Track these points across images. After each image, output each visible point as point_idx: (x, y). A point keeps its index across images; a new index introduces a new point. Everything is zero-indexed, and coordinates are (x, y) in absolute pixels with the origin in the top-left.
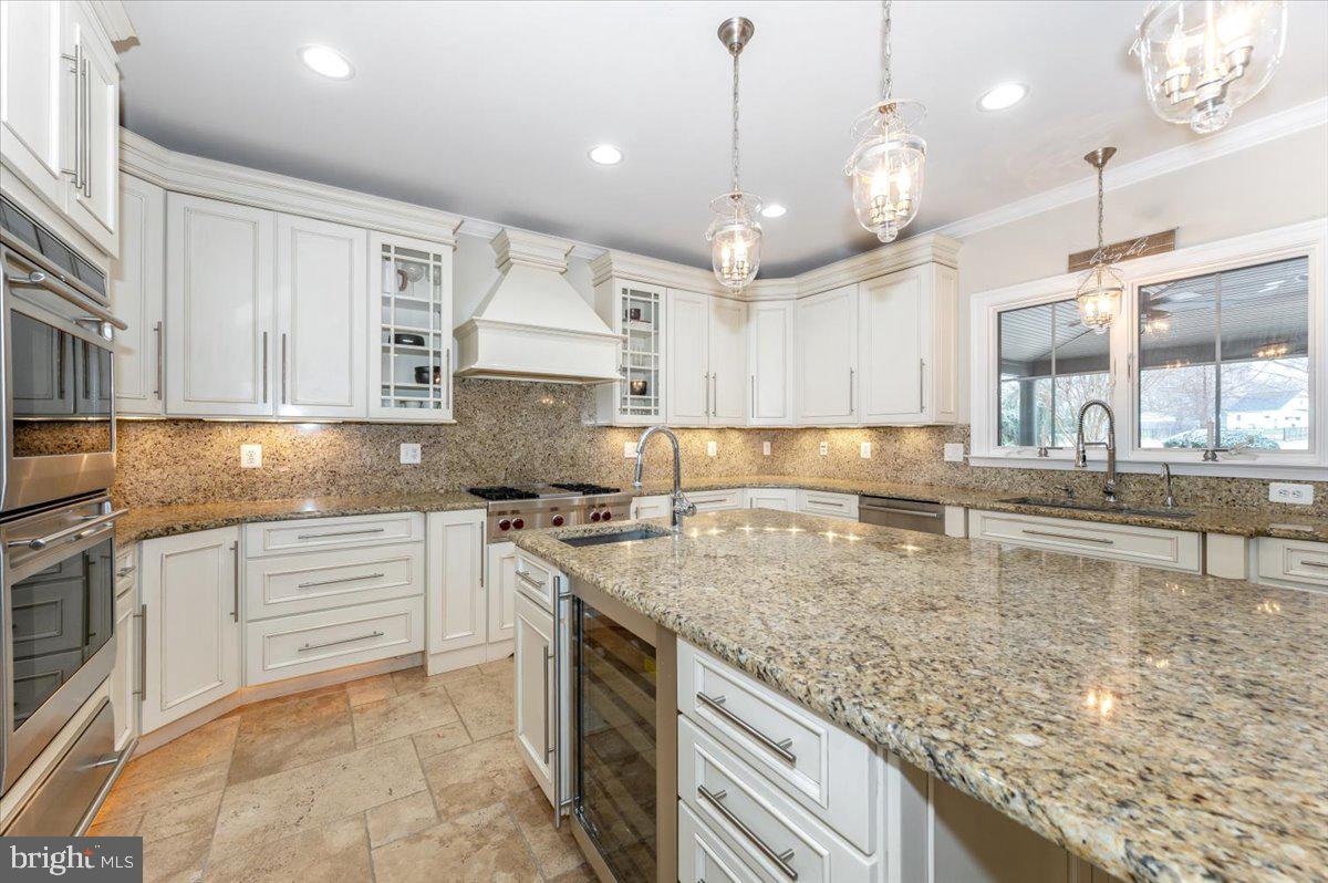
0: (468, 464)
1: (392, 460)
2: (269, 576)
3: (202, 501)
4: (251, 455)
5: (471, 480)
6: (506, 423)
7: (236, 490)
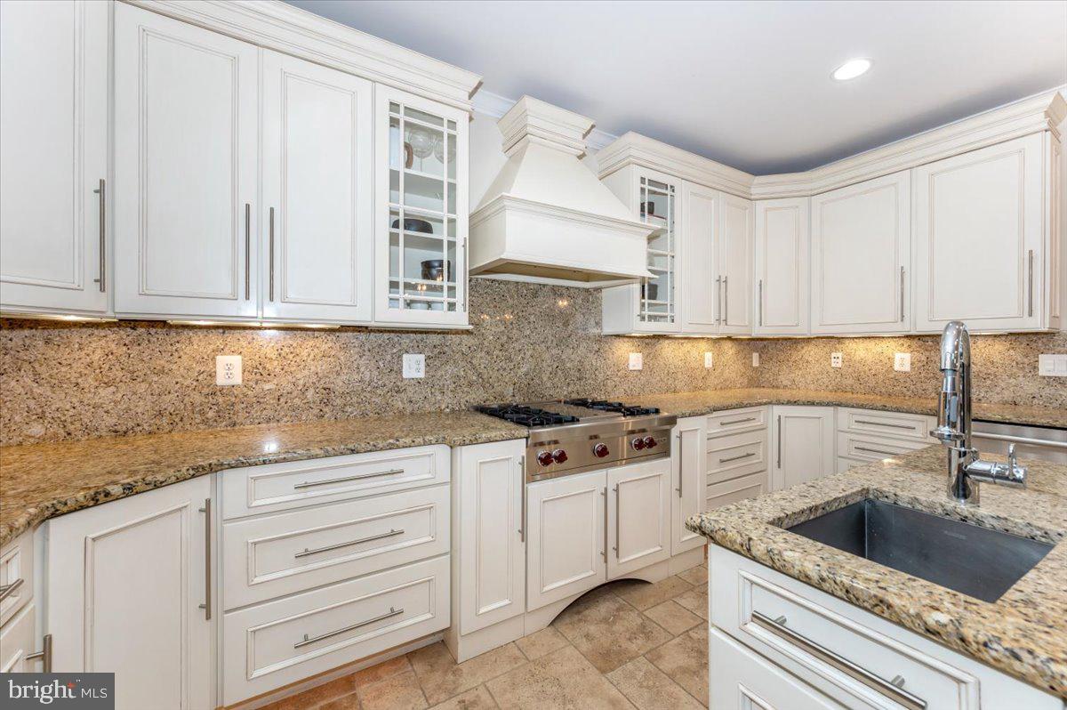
0: (474, 378)
1: (393, 375)
2: (255, 544)
3: (168, 428)
4: (229, 367)
5: (478, 396)
6: (515, 331)
7: (211, 414)
